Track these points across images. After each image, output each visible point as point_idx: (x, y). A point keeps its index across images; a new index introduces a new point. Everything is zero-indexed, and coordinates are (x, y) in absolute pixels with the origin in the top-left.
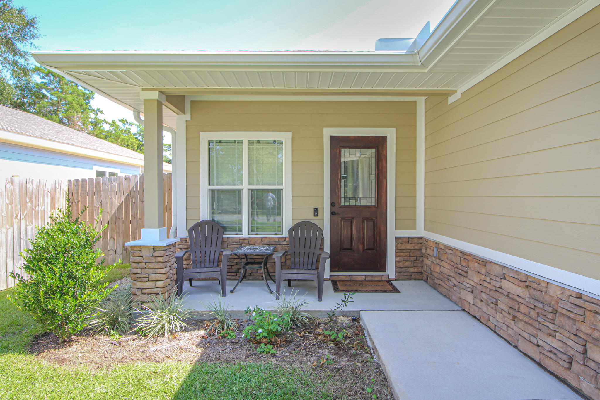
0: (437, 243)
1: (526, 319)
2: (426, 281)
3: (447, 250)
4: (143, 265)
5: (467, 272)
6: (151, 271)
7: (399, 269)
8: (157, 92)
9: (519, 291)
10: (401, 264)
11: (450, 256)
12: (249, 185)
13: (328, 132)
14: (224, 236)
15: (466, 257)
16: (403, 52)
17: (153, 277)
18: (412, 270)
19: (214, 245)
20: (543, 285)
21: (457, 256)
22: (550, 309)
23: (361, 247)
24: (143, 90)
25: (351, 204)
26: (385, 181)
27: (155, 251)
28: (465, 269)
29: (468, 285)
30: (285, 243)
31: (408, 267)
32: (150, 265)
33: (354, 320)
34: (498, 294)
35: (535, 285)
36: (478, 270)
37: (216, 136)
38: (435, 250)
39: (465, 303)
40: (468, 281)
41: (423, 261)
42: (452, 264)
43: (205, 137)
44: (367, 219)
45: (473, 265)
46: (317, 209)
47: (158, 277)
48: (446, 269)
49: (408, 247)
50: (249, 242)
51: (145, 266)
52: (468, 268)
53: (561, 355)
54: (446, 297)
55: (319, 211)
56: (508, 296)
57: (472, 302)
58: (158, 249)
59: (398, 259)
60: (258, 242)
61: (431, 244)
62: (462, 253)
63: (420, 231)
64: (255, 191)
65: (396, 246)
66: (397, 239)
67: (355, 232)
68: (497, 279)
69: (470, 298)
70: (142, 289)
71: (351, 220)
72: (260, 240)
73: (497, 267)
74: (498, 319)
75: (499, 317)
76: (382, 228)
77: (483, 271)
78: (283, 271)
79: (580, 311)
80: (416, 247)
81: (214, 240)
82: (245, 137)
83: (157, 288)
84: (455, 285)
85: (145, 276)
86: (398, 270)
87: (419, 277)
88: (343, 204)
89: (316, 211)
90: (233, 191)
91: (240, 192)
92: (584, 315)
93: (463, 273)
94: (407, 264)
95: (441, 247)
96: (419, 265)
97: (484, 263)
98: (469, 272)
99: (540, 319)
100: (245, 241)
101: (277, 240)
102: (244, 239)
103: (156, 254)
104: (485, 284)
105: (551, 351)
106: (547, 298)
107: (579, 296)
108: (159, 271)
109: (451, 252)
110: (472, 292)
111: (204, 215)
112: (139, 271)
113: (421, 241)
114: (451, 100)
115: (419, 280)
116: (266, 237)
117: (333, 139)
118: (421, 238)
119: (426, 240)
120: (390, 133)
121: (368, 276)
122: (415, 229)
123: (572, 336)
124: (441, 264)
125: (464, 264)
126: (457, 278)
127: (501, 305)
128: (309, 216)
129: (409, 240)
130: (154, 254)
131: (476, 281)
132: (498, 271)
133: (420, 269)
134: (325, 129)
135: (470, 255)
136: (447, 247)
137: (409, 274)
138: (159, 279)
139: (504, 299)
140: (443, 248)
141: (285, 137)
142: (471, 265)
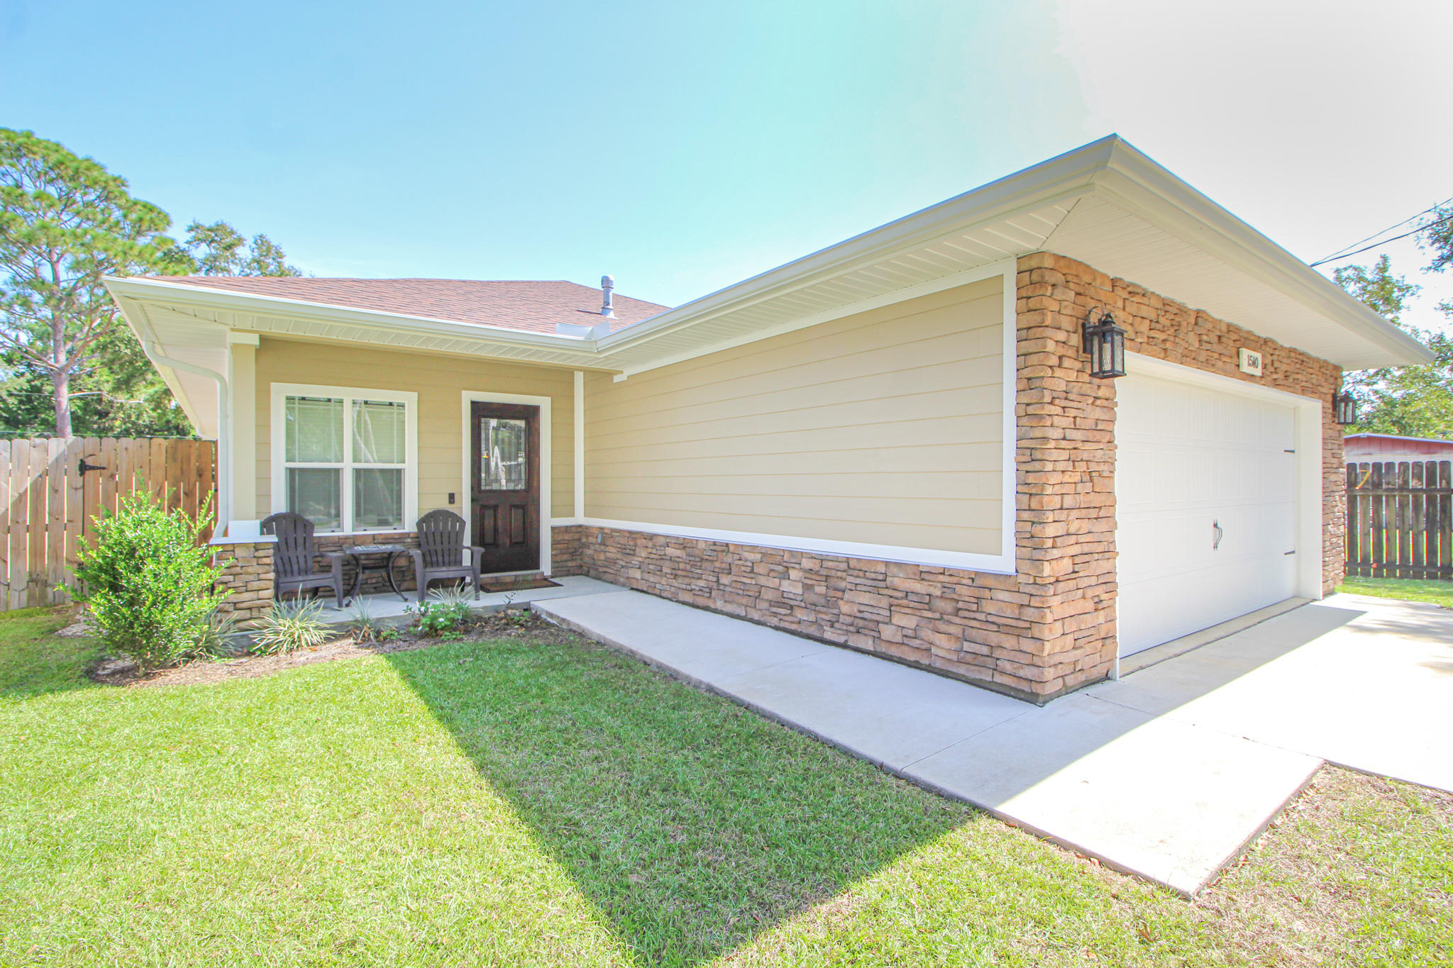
0: (601, 529)
1: (684, 573)
2: (587, 575)
3: (614, 534)
4: (238, 570)
5: (634, 550)
6: (251, 577)
7: (555, 563)
8: (257, 336)
9: (679, 553)
10: (558, 558)
11: (617, 539)
12: (354, 461)
13: (468, 397)
14: (315, 535)
15: (634, 536)
16: (582, 339)
17: (255, 585)
18: (570, 564)
19: (300, 548)
20: (695, 542)
21: (624, 537)
22: (698, 559)
23: (508, 541)
24: (232, 330)
25: (494, 488)
26: (537, 459)
27: (257, 550)
28: (633, 548)
29: (636, 563)
30: (409, 540)
31: (566, 561)
32: (250, 570)
33: (525, 610)
34: (662, 561)
35: (689, 545)
36: (645, 545)
37: (298, 390)
38: (600, 536)
39: (633, 581)
40: (636, 558)
41: (582, 552)
42: (620, 546)
43: (280, 392)
44: (516, 507)
45: (641, 542)
46: (453, 494)
47: (262, 584)
48: (612, 552)
49: (567, 538)
50: (355, 540)
51: (241, 572)
52: (636, 546)
53: (705, 590)
54: (612, 583)
55: (456, 497)
56: (671, 560)
57: (639, 578)
58: (262, 547)
59: (554, 552)
60: (368, 541)
61: (594, 531)
62: (630, 532)
63: (580, 518)
64: (362, 472)
65: (552, 537)
66: (553, 529)
67: (500, 523)
68: (662, 548)
69: (638, 574)
70: (235, 604)
71: (495, 508)
72: (371, 539)
73: (662, 538)
74: (663, 583)
75: (664, 581)
76: (534, 517)
77: (650, 545)
78: (428, 570)
79: (715, 553)
80: (575, 537)
81: (300, 541)
82: (348, 394)
83: (259, 599)
84: (623, 567)
85: (241, 585)
86: (556, 565)
87: (579, 572)
88: (483, 488)
89: (452, 498)
90: (329, 471)
91: (337, 471)
92: (717, 556)
93: (632, 552)
94: (565, 557)
95: (606, 531)
96: (578, 557)
97: (651, 537)
98: (637, 550)
99: (693, 570)
100: (348, 541)
101: (397, 537)
102: (347, 538)
103: (260, 553)
104: (652, 556)
105: (700, 590)
106: (697, 552)
107: (715, 544)
108: (262, 576)
109: (618, 534)
110: (640, 568)
111: (279, 504)
112: (231, 578)
113: (580, 530)
114: (617, 379)
115: (578, 575)
116: (380, 534)
117: (474, 404)
118: (580, 526)
119: (587, 527)
120: (545, 404)
121: (518, 576)
122: (573, 516)
123: (712, 573)
124: (607, 549)
125: (632, 543)
126: (625, 560)
127: (665, 570)
128: (443, 504)
129: (567, 529)
130: (257, 554)
131: (643, 556)
132: (662, 540)
133: (579, 562)
134: (464, 392)
135: (638, 533)
136: (613, 530)
137: (566, 569)
138: (264, 587)
139: (668, 563)
140: (609, 532)
141: (409, 399)
142: (639, 542)
